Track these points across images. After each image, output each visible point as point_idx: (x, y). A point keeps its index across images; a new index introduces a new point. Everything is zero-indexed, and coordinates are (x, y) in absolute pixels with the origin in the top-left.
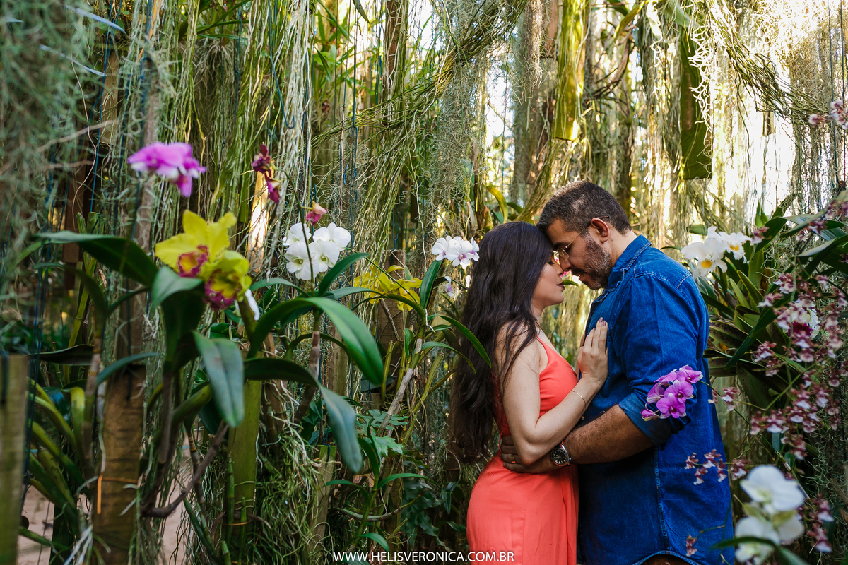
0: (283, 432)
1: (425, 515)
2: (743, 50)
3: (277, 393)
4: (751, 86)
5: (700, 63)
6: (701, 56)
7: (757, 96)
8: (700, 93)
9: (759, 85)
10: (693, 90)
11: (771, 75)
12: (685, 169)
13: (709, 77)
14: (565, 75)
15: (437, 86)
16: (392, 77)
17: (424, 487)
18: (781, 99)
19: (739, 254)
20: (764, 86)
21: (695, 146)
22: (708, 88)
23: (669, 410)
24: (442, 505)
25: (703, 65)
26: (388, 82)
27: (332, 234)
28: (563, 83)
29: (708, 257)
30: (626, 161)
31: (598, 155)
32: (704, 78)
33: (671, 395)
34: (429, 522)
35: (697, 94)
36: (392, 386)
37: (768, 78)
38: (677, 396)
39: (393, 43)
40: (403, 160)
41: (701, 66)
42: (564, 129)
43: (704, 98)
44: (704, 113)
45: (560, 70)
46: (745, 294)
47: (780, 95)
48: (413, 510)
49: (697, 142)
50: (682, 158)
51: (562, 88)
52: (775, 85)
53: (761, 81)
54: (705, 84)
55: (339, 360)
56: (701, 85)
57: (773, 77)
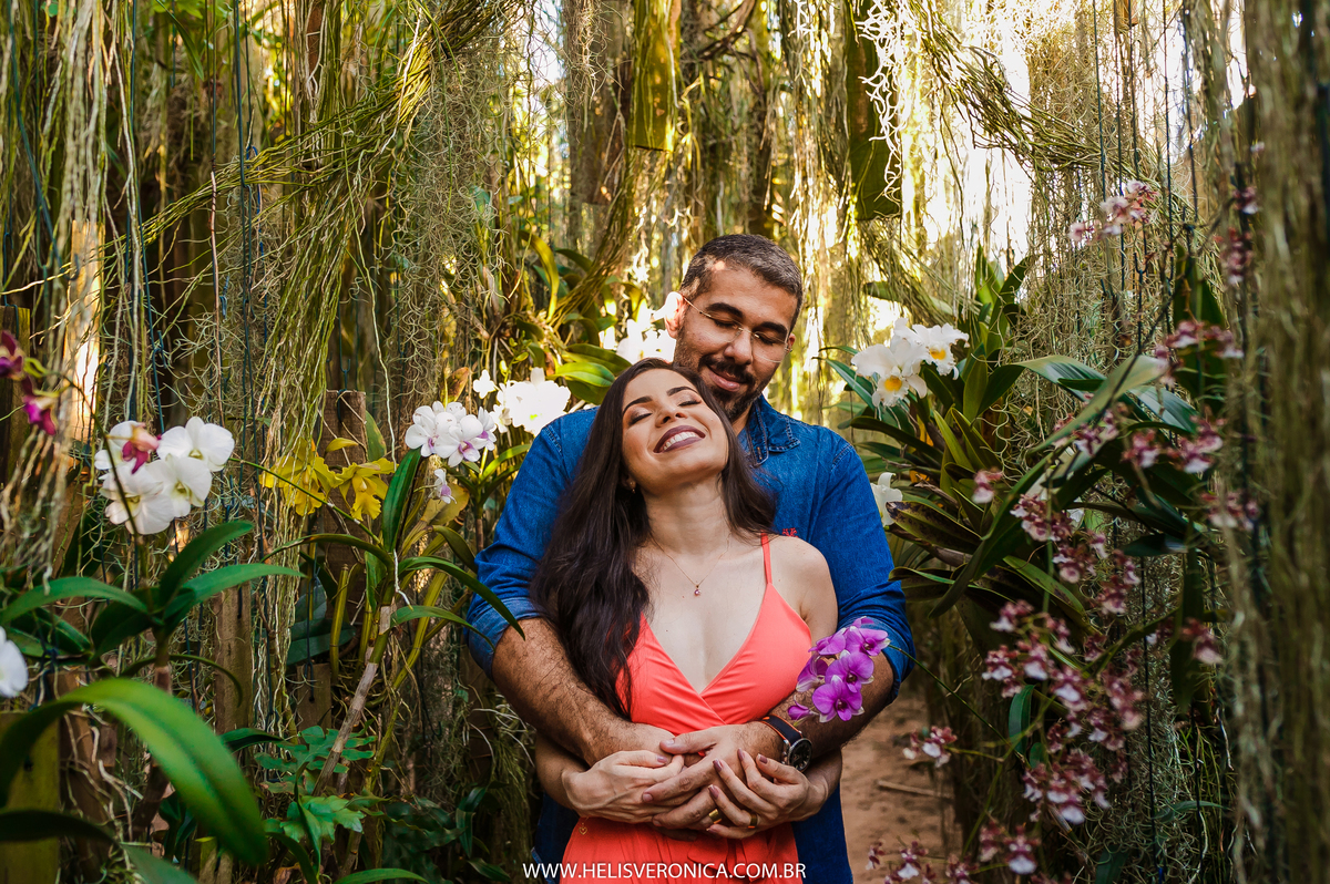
0: (109, 860)
1: (427, 861)
2: (951, 42)
3: (92, 787)
4: (965, 103)
5: (877, 33)
6: (878, 21)
7: (974, 120)
8: (878, 86)
9: (978, 102)
10: (866, 81)
11: (997, 85)
12: (858, 205)
13: (892, 58)
14: (647, 33)
15: (400, 101)
16: (317, 76)
17: (424, 809)
18: (1015, 129)
19: (946, 365)
20: (985, 102)
21: (874, 162)
22: (890, 78)
23: (835, 707)
24: (458, 840)
25: (881, 36)
26: (308, 86)
27: (195, 439)
28: (645, 47)
29: (895, 372)
30: (762, 156)
31: (713, 148)
32: (884, 60)
33: (836, 678)
34: (436, 873)
35: (871, 89)
36: (352, 644)
37: (993, 91)
38: (846, 680)
39: (314, 11)
40: (345, 242)
41: (878, 38)
42: (650, 131)
43: (884, 95)
44: (885, 122)
45: (638, 22)
46: (958, 435)
47: (1013, 120)
48: (405, 855)
49: (876, 155)
50: (851, 185)
51: (644, 57)
52: (1006, 103)
53: (981, 96)
54: (885, 70)
55: (233, 657)
56: (878, 73)
57: (1001, 90)
